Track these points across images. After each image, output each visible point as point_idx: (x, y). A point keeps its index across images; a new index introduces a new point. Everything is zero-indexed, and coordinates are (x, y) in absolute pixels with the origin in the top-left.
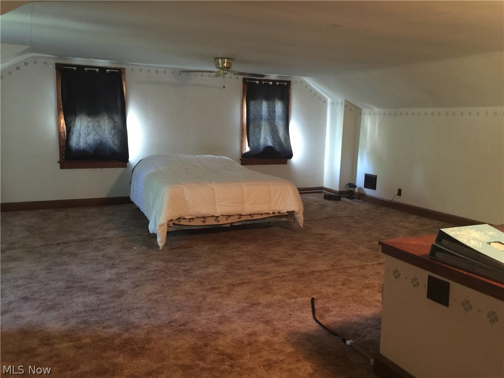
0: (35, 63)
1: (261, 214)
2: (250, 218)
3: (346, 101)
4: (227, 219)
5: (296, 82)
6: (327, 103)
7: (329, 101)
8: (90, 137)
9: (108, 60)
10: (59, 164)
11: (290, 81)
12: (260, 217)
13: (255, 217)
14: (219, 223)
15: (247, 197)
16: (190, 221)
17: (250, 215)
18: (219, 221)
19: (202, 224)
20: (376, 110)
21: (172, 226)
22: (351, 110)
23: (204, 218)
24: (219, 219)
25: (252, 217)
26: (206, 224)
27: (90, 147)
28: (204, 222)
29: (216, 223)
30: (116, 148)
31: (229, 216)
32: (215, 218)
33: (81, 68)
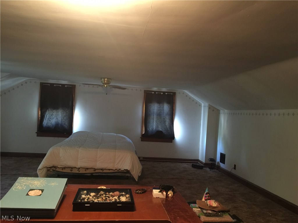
0: (31, 82)
1: (109, 170)
2: (101, 171)
3: (209, 105)
4: (86, 170)
5: (179, 93)
6: (202, 106)
7: (203, 105)
8: (53, 120)
9: (66, 80)
10: (36, 134)
11: (175, 93)
12: (108, 171)
13: (105, 171)
14: (80, 172)
15: (99, 158)
16: (62, 169)
17: (101, 169)
18: (80, 171)
19: (70, 172)
20: (226, 111)
21: (52, 171)
22: (213, 110)
23: (72, 168)
24: (80, 170)
25: (103, 171)
26: (72, 172)
27: (53, 126)
28: (71, 171)
29: (78, 172)
30: (66, 127)
31: (87, 169)
32: (78, 169)
33: (52, 84)
